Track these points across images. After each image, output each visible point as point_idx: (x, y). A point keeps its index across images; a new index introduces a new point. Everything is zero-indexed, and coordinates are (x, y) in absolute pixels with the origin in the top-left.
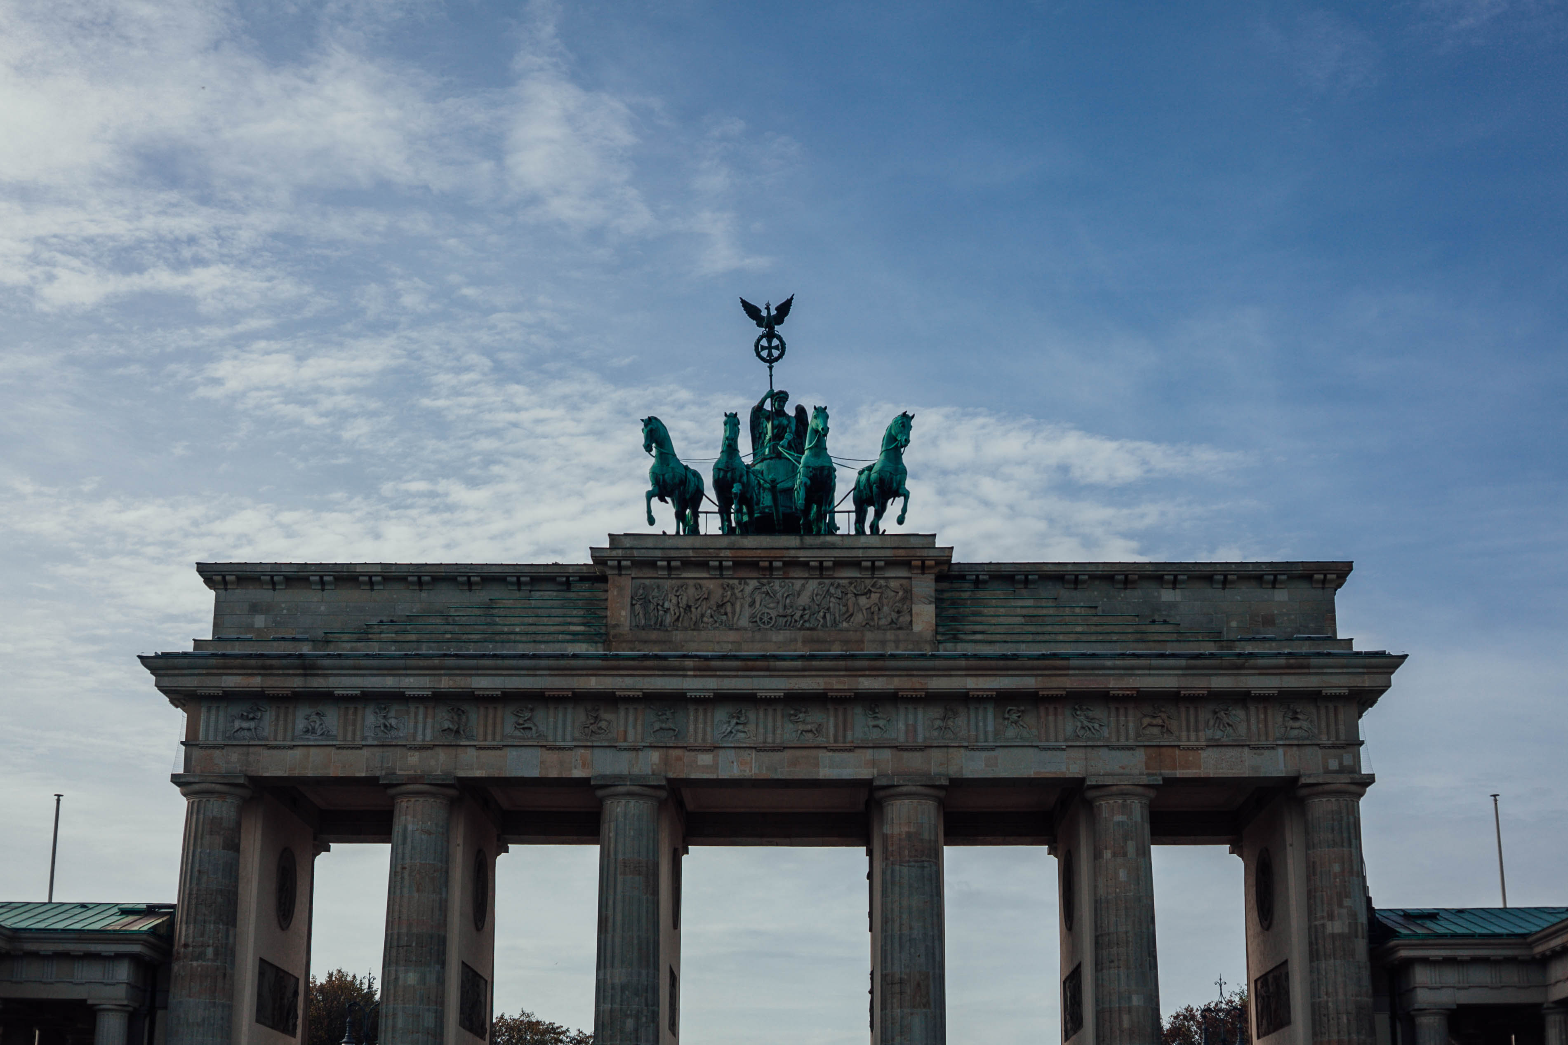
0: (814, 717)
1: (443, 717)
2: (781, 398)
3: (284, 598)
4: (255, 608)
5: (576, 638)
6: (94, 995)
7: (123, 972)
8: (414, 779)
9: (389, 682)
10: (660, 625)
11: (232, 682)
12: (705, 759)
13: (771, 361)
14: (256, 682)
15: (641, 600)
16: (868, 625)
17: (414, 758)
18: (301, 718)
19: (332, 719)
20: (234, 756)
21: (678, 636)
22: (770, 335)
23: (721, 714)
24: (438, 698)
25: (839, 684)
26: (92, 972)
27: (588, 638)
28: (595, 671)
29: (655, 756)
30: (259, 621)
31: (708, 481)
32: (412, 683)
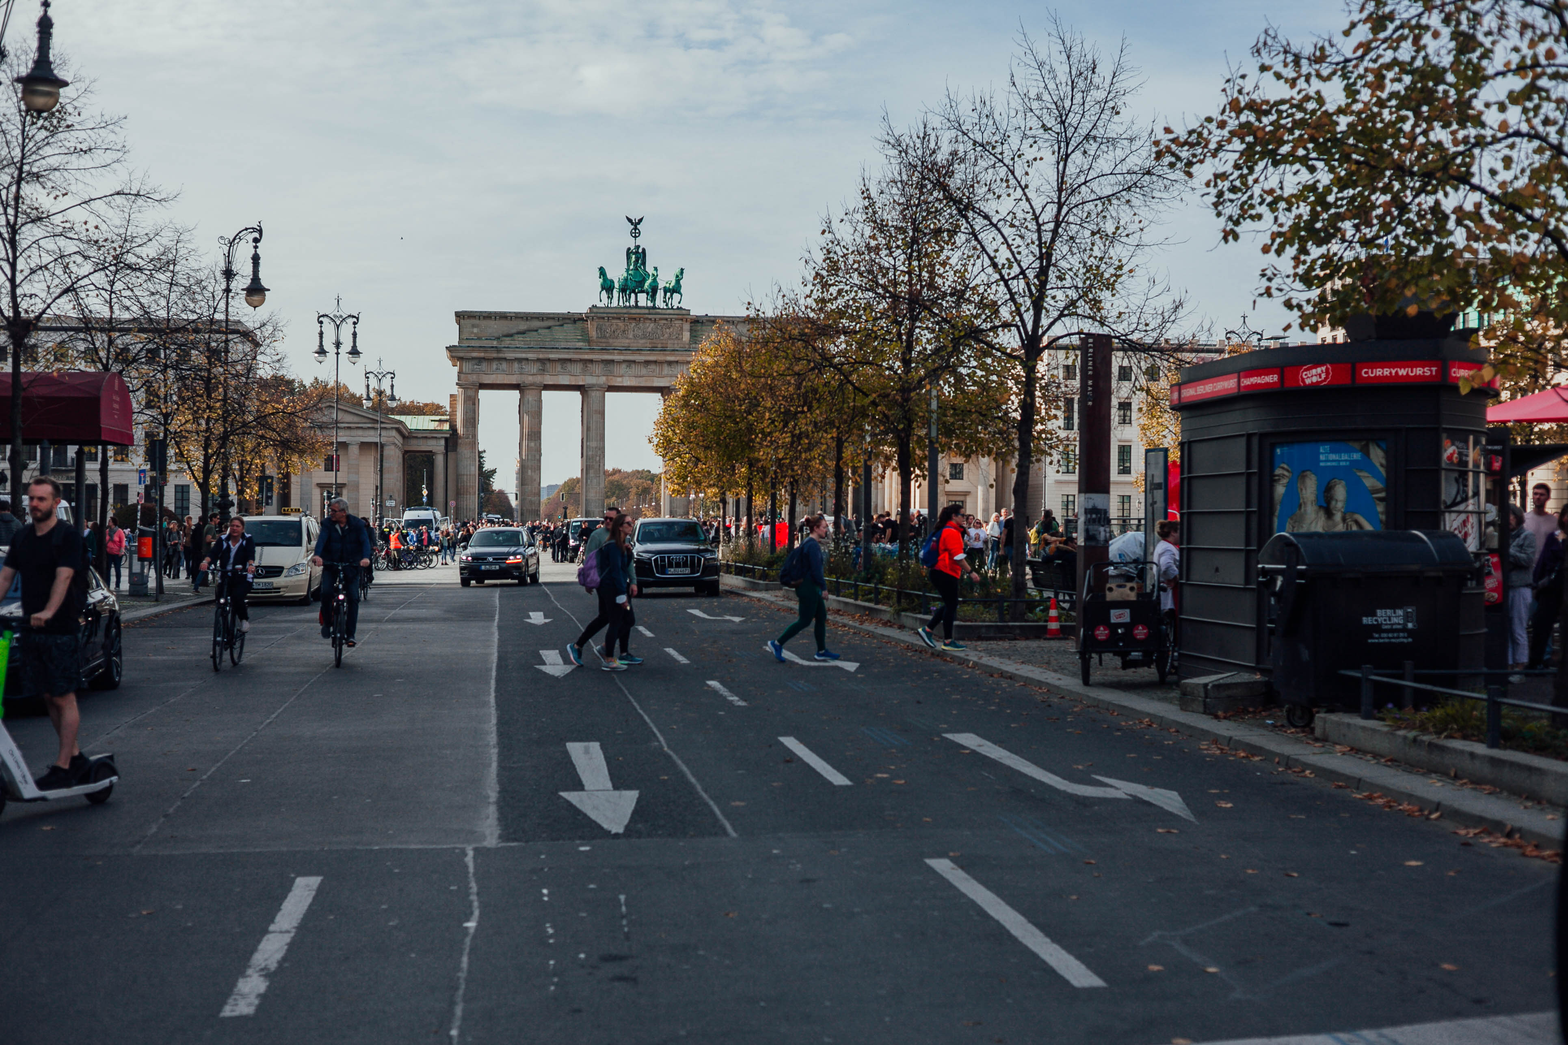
0: (653, 367)
1: (538, 366)
2: (638, 247)
3: (484, 323)
4: (473, 326)
5: (579, 340)
6: (434, 449)
7: (443, 442)
8: (531, 385)
9: (524, 356)
10: (605, 337)
11: (475, 355)
12: (619, 379)
13: (635, 237)
14: (482, 355)
15: (599, 328)
16: (669, 338)
17: (530, 378)
18: (494, 365)
19: (504, 365)
20: (475, 377)
21: (611, 341)
22: (636, 229)
23: (624, 366)
24: (539, 360)
25: (660, 358)
26: (432, 442)
27: (583, 341)
28: (587, 353)
29: (604, 378)
30: (475, 330)
31: (617, 285)
32: (531, 356)
